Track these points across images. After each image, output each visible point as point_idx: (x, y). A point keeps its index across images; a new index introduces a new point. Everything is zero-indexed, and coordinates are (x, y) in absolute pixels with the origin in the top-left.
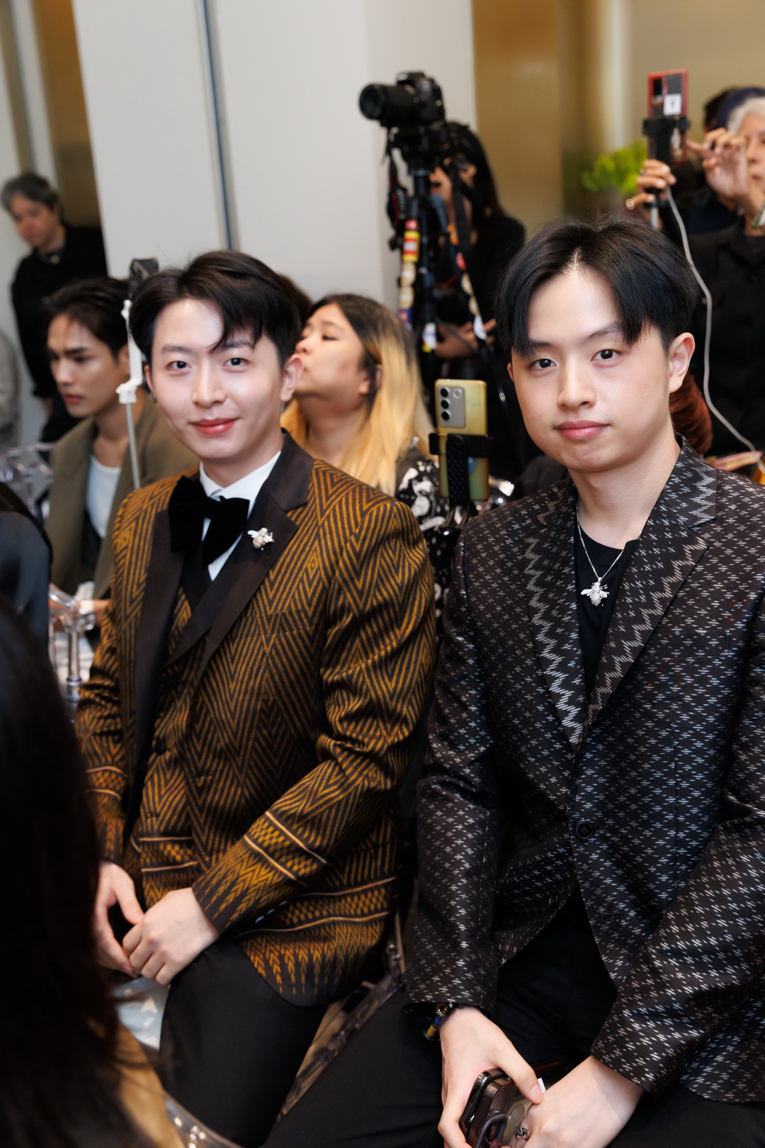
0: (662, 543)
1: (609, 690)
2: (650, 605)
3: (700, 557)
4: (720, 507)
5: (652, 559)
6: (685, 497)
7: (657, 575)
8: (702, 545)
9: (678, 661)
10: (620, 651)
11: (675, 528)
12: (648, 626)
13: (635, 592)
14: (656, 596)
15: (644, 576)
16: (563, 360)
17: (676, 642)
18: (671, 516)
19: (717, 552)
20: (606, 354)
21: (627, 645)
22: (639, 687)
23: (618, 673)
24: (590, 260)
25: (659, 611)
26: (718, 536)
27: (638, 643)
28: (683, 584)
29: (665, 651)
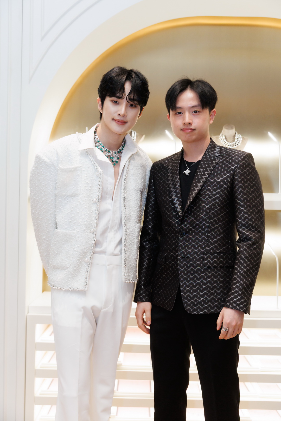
0: (207, 161)
1: (194, 196)
2: (204, 175)
3: (217, 163)
4: (221, 153)
5: (205, 164)
6: (212, 151)
7: (206, 168)
8: (217, 161)
9: (212, 188)
10: (197, 186)
11: (210, 157)
12: (204, 180)
13: (200, 172)
14: (206, 173)
15: (203, 168)
16: (184, 113)
17: (212, 183)
18: (209, 155)
19: (221, 162)
20: (196, 112)
21: (199, 184)
22: (201, 195)
23: (197, 191)
24: (192, 88)
25: (207, 176)
26: (221, 159)
27: (202, 184)
28: (213, 170)
29: (209, 186)
